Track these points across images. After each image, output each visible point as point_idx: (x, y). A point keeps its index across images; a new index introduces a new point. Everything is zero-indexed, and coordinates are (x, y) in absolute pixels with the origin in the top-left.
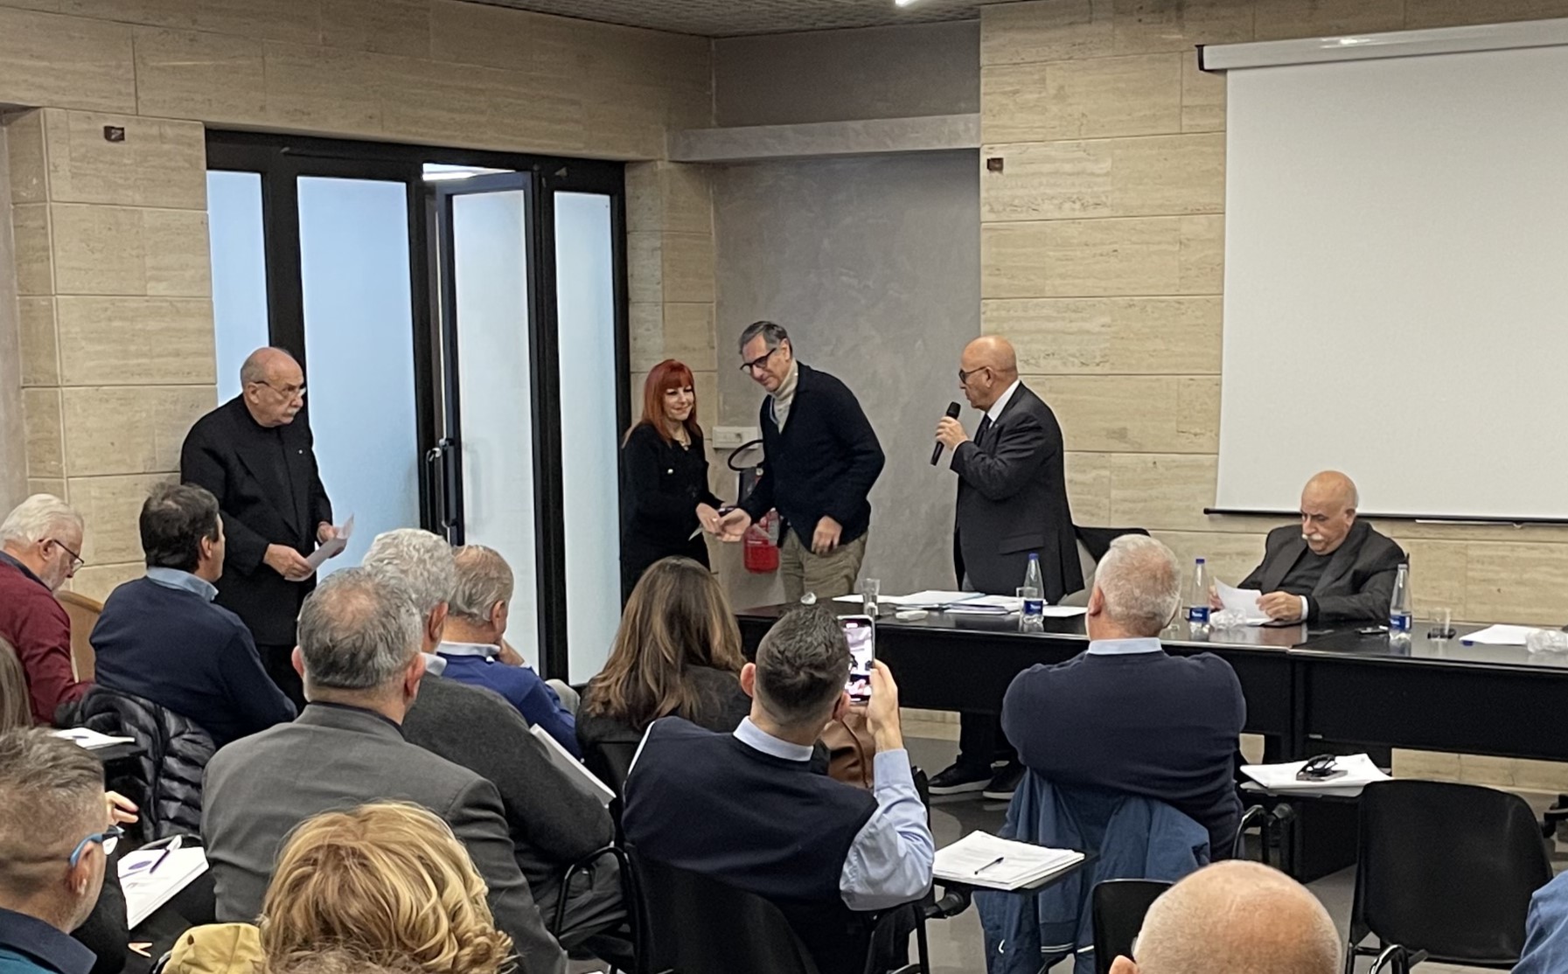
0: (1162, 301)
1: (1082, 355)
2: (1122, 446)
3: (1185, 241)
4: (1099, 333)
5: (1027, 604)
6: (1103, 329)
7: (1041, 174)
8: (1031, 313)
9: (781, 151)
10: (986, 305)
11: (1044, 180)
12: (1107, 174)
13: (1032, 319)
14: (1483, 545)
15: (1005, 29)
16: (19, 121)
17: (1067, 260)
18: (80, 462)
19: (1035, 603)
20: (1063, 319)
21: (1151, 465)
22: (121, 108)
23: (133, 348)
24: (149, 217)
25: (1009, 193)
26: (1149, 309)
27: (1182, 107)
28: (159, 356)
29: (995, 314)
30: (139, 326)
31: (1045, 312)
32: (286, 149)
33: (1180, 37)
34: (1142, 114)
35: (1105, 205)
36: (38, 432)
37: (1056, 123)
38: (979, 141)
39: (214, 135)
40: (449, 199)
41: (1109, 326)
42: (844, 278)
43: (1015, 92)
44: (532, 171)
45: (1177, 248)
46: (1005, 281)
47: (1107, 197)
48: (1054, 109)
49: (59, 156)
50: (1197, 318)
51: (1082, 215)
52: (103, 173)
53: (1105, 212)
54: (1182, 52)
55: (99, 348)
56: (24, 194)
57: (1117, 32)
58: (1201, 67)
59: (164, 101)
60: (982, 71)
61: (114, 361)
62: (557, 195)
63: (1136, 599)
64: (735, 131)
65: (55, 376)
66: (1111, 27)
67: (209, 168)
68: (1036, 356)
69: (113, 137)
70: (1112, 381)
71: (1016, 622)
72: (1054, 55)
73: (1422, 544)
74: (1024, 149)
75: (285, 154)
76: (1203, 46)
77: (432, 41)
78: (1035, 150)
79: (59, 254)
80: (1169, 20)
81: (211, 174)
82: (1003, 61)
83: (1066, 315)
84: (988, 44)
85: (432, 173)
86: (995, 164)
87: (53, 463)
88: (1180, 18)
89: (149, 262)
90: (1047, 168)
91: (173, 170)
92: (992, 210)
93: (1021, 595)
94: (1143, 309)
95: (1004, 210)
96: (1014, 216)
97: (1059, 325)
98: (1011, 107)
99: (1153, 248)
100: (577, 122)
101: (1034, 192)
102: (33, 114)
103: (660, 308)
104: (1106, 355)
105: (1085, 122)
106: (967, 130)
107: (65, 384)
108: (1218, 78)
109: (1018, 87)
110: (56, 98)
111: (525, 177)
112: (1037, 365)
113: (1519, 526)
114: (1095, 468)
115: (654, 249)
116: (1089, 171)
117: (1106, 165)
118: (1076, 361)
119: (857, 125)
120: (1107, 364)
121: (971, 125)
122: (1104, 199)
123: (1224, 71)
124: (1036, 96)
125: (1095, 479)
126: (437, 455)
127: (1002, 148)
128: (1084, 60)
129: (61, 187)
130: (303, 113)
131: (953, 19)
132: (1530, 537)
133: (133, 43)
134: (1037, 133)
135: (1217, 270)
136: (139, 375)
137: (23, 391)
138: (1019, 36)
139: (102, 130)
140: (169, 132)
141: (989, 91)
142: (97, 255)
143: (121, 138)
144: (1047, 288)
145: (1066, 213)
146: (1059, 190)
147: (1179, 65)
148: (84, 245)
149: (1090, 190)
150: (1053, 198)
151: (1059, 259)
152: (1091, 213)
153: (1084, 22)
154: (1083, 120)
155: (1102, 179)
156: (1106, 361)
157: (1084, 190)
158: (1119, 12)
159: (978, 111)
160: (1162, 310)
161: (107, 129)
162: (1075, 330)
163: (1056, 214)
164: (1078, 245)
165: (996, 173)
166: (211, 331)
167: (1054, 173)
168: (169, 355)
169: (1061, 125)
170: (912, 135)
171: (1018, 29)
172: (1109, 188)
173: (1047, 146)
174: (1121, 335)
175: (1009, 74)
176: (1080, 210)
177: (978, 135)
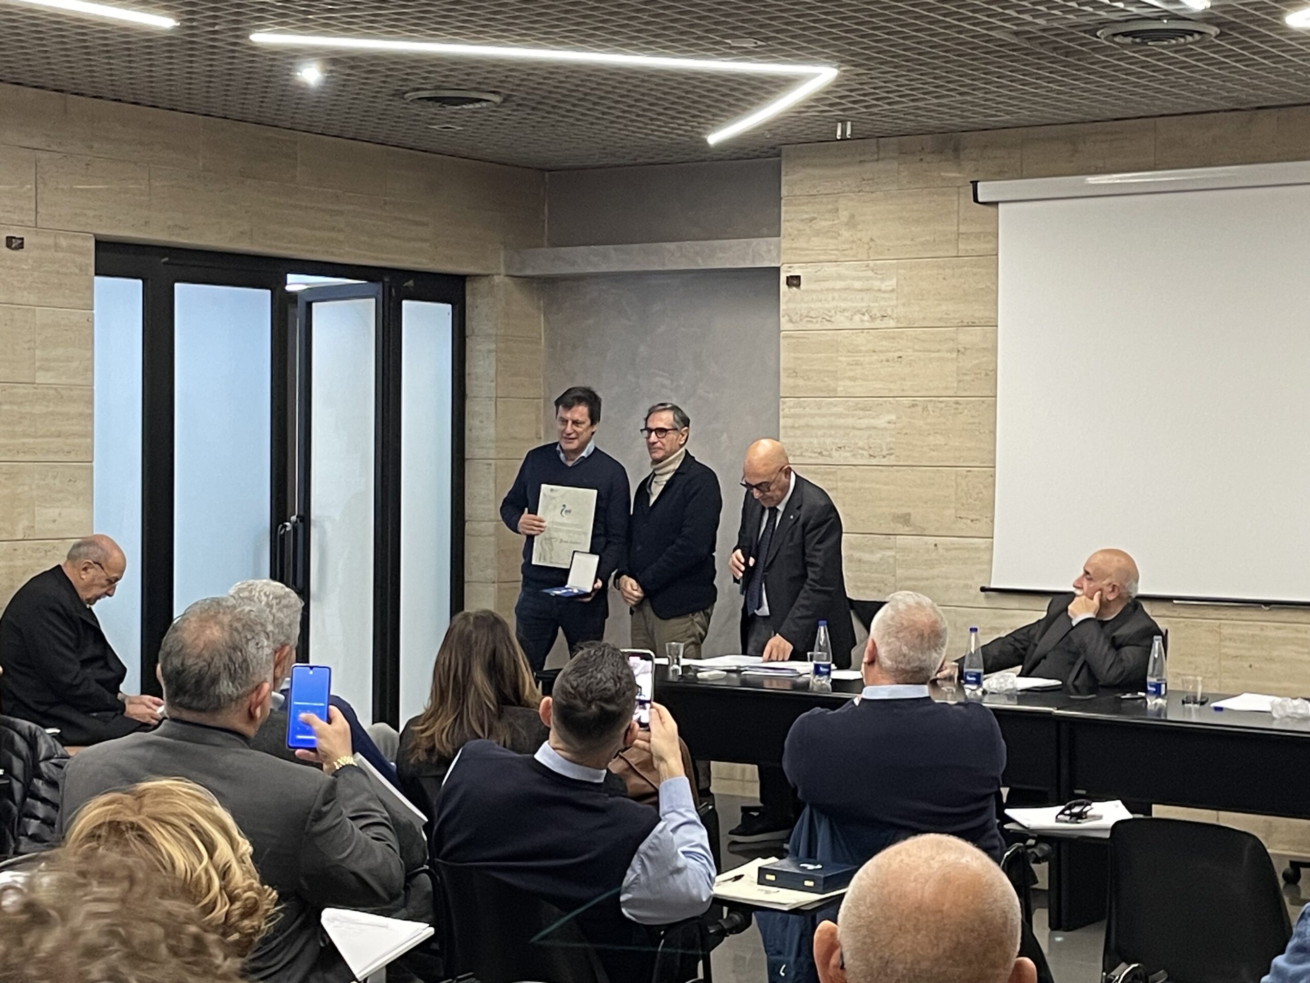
0: (941, 402)
1: (870, 448)
2: (907, 529)
3: (963, 350)
4: (885, 429)
5: (817, 667)
6: (889, 426)
7: (833, 290)
8: (823, 411)
9: (603, 267)
10: (785, 403)
11: (836, 295)
12: (893, 291)
14: (1234, 625)
15: (804, 166)
17: (856, 364)
19: (824, 666)
20: (853, 416)
21: (933, 547)
22: (22, 221)
24: (41, 316)
25: (805, 305)
26: (930, 407)
27: (959, 234)
28: (42, 436)
29: (792, 411)
30: (27, 410)
31: (835, 410)
32: (166, 259)
33: (958, 175)
34: (923, 239)
35: (891, 316)
37: (847, 246)
38: (780, 260)
39: (102, 245)
40: (309, 306)
41: (895, 423)
43: (812, 219)
44: (383, 282)
45: (954, 355)
46: (801, 382)
47: (892, 310)
48: (846, 234)
50: (972, 417)
51: (872, 325)
52: (3, 277)
53: (892, 323)
54: (959, 187)
57: (902, 169)
58: (976, 200)
59: (60, 216)
60: (783, 201)
61: (1, 441)
62: (405, 303)
63: (905, 655)
64: (564, 251)
66: (896, 165)
67: (96, 274)
68: (829, 448)
69: (14, 246)
70: (897, 471)
71: (808, 683)
72: (847, 188)
73: (1179, 622)
74: (819, 268)
75: (165, 263)
76: (977, 182)
77: (299, 168)
78: (830, 269)
80: (946, 160)
81: (98, 280)
82: (800, 193)
83: (857, 412)
84: (787, 178)
85: (295, 283)
86: (794, 281)
88: (957, 157)
89: (39, 353)
90: (840, 284)
91: (65, 275)
92: (791, 321)
93: (811, 660)
94: (925, 409)
95: (801, 320)
96: (809, 326)
97: (850, 421)
98: (808, 232)
99: (933, 355)
100: (424, 240)
101: (827, 306)
103: (493, 403)
104: (891, 449)
105: (873, 247)
106: (769, 251)
108: (990, 209)
109: (813, 215)
111: (378, 287)
112: (830, 456)
113: (1267, 608)
114: (881, 549)
115: (490, 351)
116: (876, 288)
117: (891, 284)
118: (864, 452)
119: (673, 246)
120: (893, 457)
121: (772, 247)
122: (889, 312)
123: (995, 204)
124: (831, 223)
125: (881, 559)
126: (288, 529)
127: (800, 267)
128: (872, 192)
130: (183, 229)
131: (758, 157)
132: (1277, 618)
133: (36, 166)
134: (831, 254)
135: (991, 375)
136: (24, 452)
138: (817, 172)
139: (5, 239)
140: (63, 242)
141: (788, 218)
143: (21, 246)
144: (839, 389)
145: (857, 324)
146: (850, 304)
147: (955, 198)
149: (876, 304)
150: (844, 310)
151: (848, 364)
152: (878, 324)
153: (872, 161)
154: (872, 244)
155: (886, 295)
156: (891, 454)
157: (872, 305)
158: (903, 152)
159: (779, 236)
160: (941, 409)
161: (9, 239)
162: (863, 426)
163: (848, 325)
164: (867, 351)
165: (794, 289)
166: (91, 416)
167: (846, 289)
168: (52, 436)
169: (851, 248)
170: (720, 255)
171: (815, 166)
172: (894, 303)
173: (838, 266)
174: (904, 431)
175: (804, 204)
176: (868, 321)
177: (779, 256)
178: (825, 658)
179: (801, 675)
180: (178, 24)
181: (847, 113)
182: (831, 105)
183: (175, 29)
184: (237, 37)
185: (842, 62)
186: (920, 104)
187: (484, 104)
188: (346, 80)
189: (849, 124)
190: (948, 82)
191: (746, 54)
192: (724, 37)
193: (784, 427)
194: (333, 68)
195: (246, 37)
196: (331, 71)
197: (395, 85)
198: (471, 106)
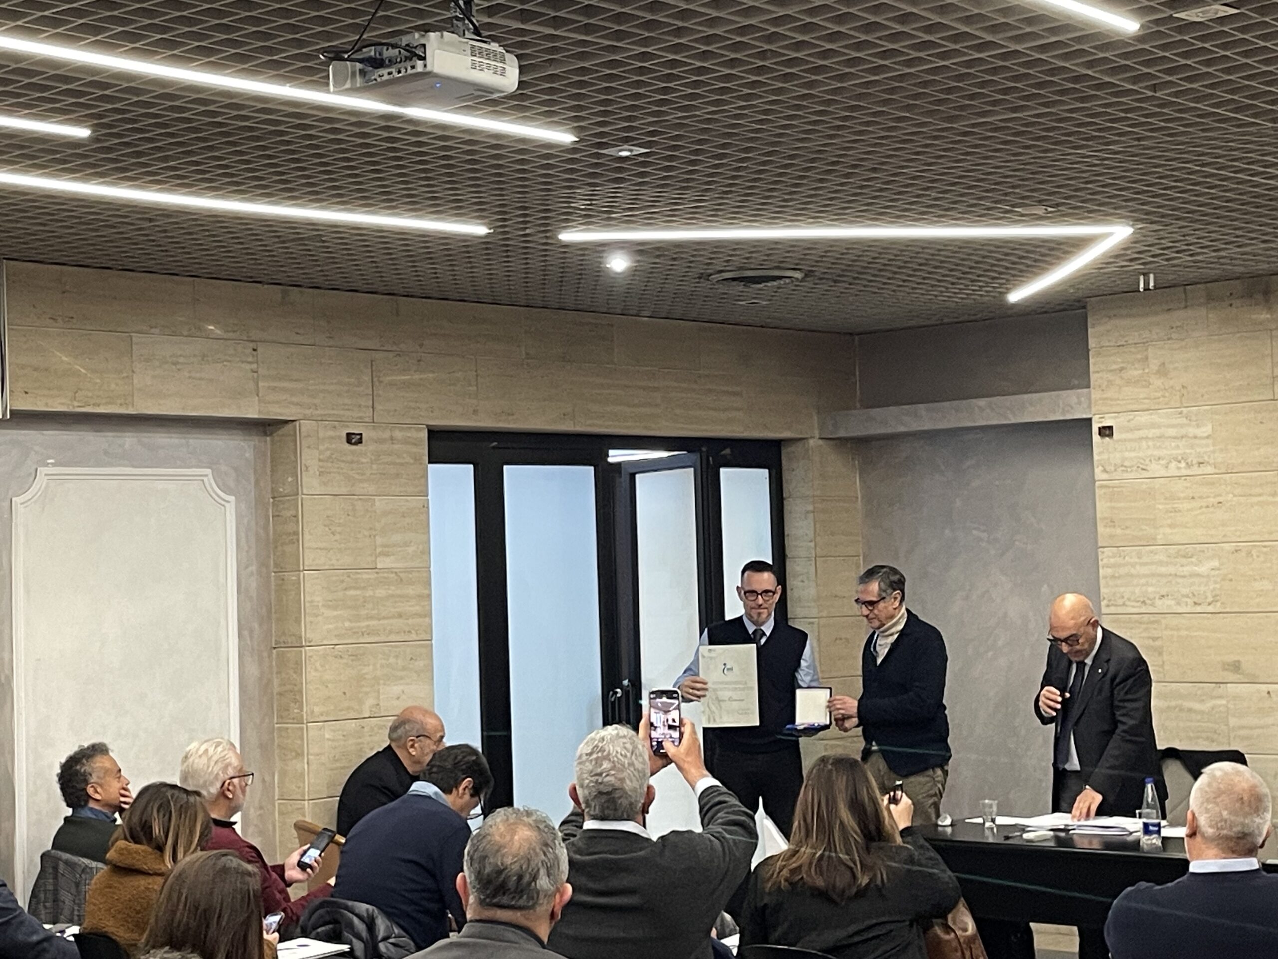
0: (1265, 547)
1: (1194, 595)
2: (1237, 678)
4: (1208, 576)
6: (1213, 573)
7: (1147, 438)
8: (1145, 559)
9: (915, 426)
10: (1103, 553)
11: (1150, 443)
12: (1208, 437)
13: (1146, 564)
15: (1110, 317)
16: (280, 432)
17: (1175, 512)
18: (316, 709)
19: (1154, 825)
20: (1175, 564)
21: (1265, 695)
22: (361, 417)
23: (363, 612)
24: (380, 504)
25: (1118, 455)
26: (1254, 553)
27: (1273, 377)
28: (384, 618)
29: (1112, 561)
30: (370, 593)
31: (1157, 558)
32: (495, 443)
33: (1268, 316)
34: (1238, 383)
35: (1208, 462)
36: (284, 685)
37: (1159, 394)
38: (1090, 411)
39: (434, 434)
40: (632, 477)
41: (1218, 569)
42: (975, 532)
43: (1122, 369)
44: (701, 451)
45: (1276, 498)
46: (1119, 531)
47: (1209, 457)
48: (1157, 382)
49: (309, 458)
51: (1188, 472)
52: (345, 470)
53: (1209, 469)
54: (1271, 330)
55: (335, 613)
56: (281, 490)
57: (1211, 315)
59: (396, 410)
60: (1091, 353)
61: (347, 624)
62: (722, 470)
63: (1225, 821)
64: (874, 412)
65: (300, 637)
66: (1205, 312)
67: (430, 462)
68: (1152, 597)
69: (354, 441)
70: (1224, 618)
72: (1155, 337)
74: (1132, 417)
75: (494, 447)
77: (616, 350)
78: (1143, 418)
79: (307, 537)
80: (1256, 304)
81: (432, 467)
82: (1108, 344)
83: (1177, 560)
84: (1094, 330)
85: (616, 456)
86: (1106, 431)
87: (296, 711)
88: (1267, 301)
89: (379, 540)
90: (1152, 432)
91: (402, 464)
92: (1105, 471)
94: (1249, 554)
95: (1115, 470)
96: (1126, 475)
97: (1171, 570)
98: (1119, 382)
99: (1255, 500)
100: (738, 409)
101: (1141, 454)
102: (290, 425)
103: (813, 562)
104: (1216, 596)
105: (1185, 394)
106: (1080, 403)
107: (308, 644)
109: (1122, 365)
110: (308, 412)
111: (695, 457)
112: (1153, 605)
114: (1211, 698)
115: (808, 512)
116: (1191, 435)
117: (1207, 429)
118: (1188, 600)
119: (982, 402)
120: (1218, 604)
121: (1083, 399)
122: (1206, 458)
124: (1141, 372)
125: (1213, 708)
126: (618, 695)
127: (1112, 417)
128: (1182, 340)
129: (310, 483)
130: (509, 414)
131: (1064, 310)
133: (372, 365)
134: (1142, 404)
136: (368, 634)
137: (274, 651)
138: (1123, 322)
139: (345, 435)
140: (398, 434)
141: (1096, 370)
142: (338, 537)
143: (360, 441)
144: (1159, 537)
145: (1173, 470)
146: (1165, 452)
147: (1269, 341)
148: (327, 529)
149: (1192, 451)
150: (1159, 458)
151: (1167, 512)
152: (1195, 470)
153: (1179, 309)
154: (1184, 391)
155: (1204, 441)
156: (1217, 601)
157: (1188, 451)
158: (1210, 298)
159: (1088, 386)
160: (1265, 554)
161: (349, 435)
162: (1186, 573)
163: (1163, 473)
164: (1185, 498)
165: (1107, 438)
166: (429, 596)
167: (1160, 437)
168: (393, 617)
169: (1164, 396)
170: (1032, 409)
171: (1122, 316)
172: (1211, 448)
173: (1151, 414)
174: (1230, 576)
175: (1114, 354)
176: (1185, 468)
177: (1090, 406)
178: (1155, 815)
179: (1131, 833)
180: (492, 231)
181: (1148, 266)
182: (1131, 260)
183: (488, 236)
184: (547, 237)
185: (1136, 221)
186: (1223, 253)
187: (787, 281)
188: (653, 268)
189: (1152, 276)
190: (1249, 232)
191: (1037, 219)
192: (1014, 206)
193: (1105, 577)
194: (639, 258)
195: (554, 237)
196: (638, 261)
197: (700, 269)
198: (775, 283)
